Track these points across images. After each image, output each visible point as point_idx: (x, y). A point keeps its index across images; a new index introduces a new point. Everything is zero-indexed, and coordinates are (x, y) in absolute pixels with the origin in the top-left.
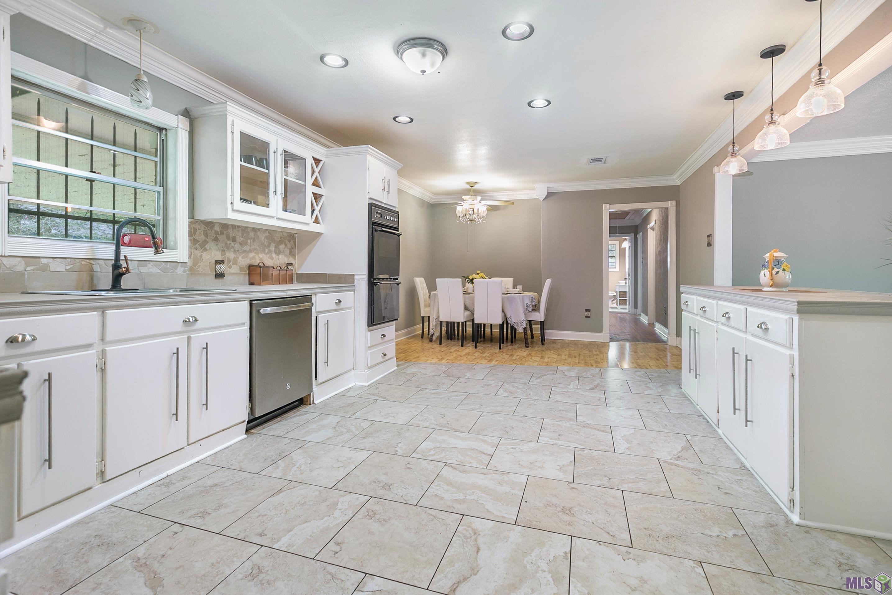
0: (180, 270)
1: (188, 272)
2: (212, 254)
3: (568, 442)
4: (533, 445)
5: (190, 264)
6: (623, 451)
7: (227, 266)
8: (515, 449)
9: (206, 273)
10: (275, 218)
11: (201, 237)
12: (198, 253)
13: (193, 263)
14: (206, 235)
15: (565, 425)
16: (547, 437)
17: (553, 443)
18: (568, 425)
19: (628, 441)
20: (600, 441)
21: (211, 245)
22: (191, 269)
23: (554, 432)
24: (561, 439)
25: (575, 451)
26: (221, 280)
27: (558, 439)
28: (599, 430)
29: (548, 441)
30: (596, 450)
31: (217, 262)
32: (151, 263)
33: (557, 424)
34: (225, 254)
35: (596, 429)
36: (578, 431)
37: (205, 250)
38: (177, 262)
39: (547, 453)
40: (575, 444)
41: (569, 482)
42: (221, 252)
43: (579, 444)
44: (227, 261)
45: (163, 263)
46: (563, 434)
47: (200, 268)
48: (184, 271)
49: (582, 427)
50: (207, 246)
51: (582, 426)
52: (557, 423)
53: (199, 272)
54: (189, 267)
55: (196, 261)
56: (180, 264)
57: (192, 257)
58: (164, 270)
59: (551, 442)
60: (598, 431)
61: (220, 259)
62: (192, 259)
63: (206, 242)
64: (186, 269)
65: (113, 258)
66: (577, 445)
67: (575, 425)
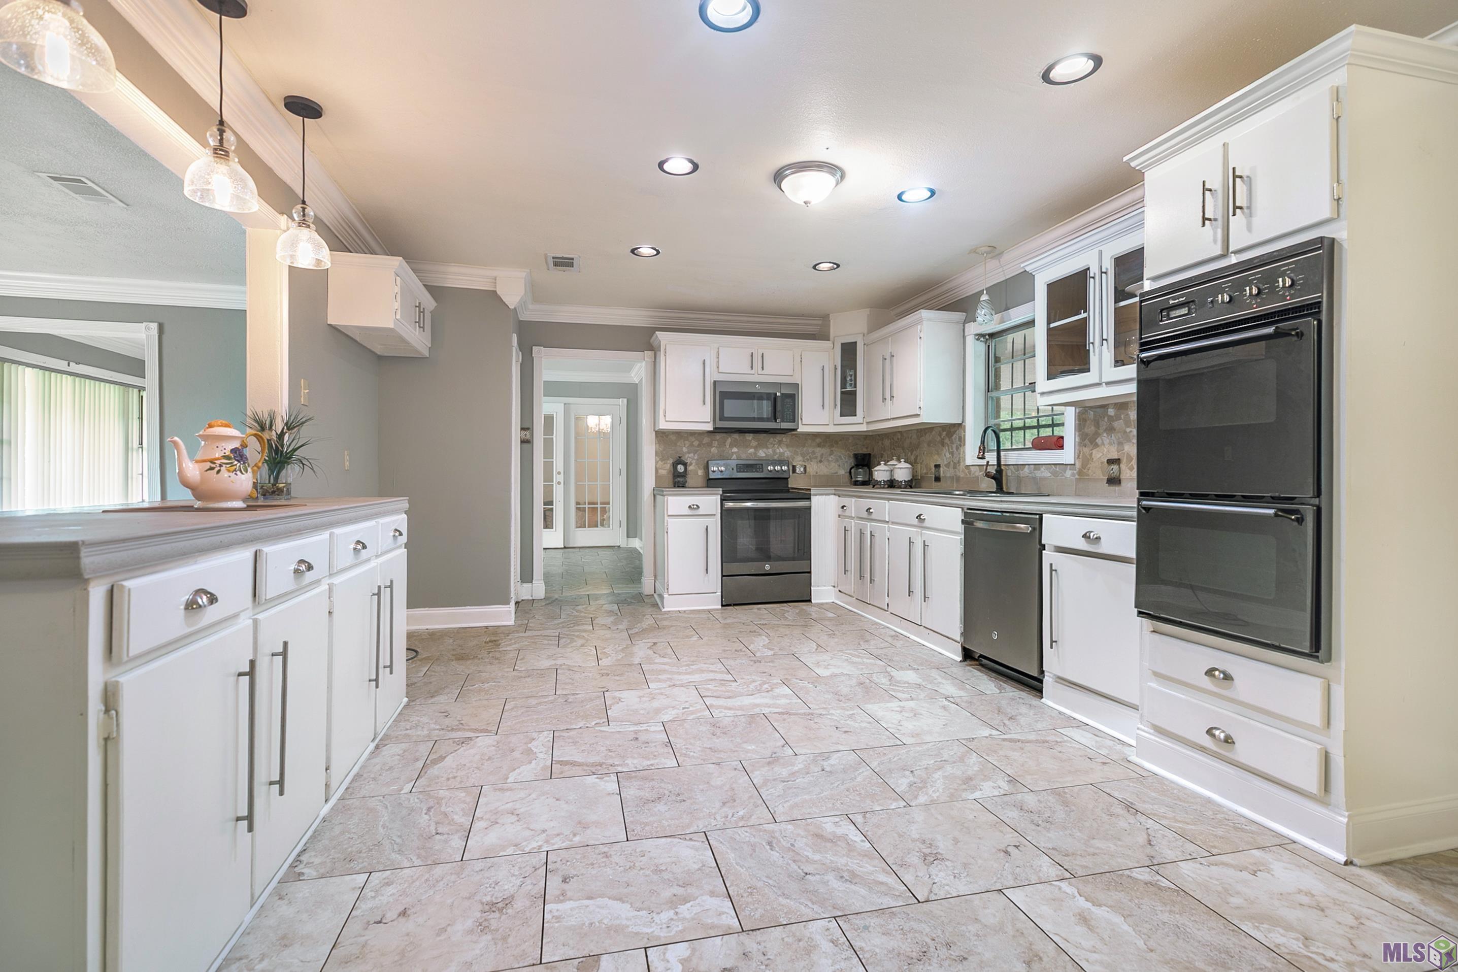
0: (1069, 473)
1: (1077, 477)
2: (1104, 451)
3: (621, 732)
4: (666, 718)
5: (1078, 465)
6: (541, 735)
7: (1127, 466)
8: (684, 708)
9: (1097, 477)
10: (1104, 384)
11: (1091, 429)
12: (1086, 450)
13: (1082, 464)
14: (1097, 426)
15: (635, 762)
16: (654, 732)
17: (641, 725)
18: (629, 761)
19: (529, 752)
20: (573, 742)
21: (1104, 439)
22: (1080, 473)
23: (647, 743)
24: (632, 733)
25: (608, 721)
26: (1117, 488)
27: (636, 732)
28: (574, 764)
29: (648, 726)
30: (580, 728)
31: (1111, 462)
32: (1044, 466)
33: (649, 760)
34: (1124, 450)
35: (580, 765)
36: (610, 754)
37: (1097, 445)
38: (1063, 464)
39: (642, 712)
40: (609, 731)
41: (607, 691)
42: (1116, 445)
43: (603, 731)
44: (1127, 458)
45: (1053, 466)
46: (631, 742)
47: (1090, 471)
48: (1073, 475)
49: (603, 763)
50: (1099, 441)
51: (604, 766)
52: (652, 762)
53: (1088, 475)
54: (1077, 470)
55: (1084, 460)
56: (1069, 466)
57: (1080, 457)
58: (1055, 474)
59: (644, 727)
60: (575, 762)
61: (1115, 456)
62: (1081, 460)
63: (1097, 435)
64: (1075, 472)
65: (996, 463)
66: (607, 730)
67: (617, 765)
